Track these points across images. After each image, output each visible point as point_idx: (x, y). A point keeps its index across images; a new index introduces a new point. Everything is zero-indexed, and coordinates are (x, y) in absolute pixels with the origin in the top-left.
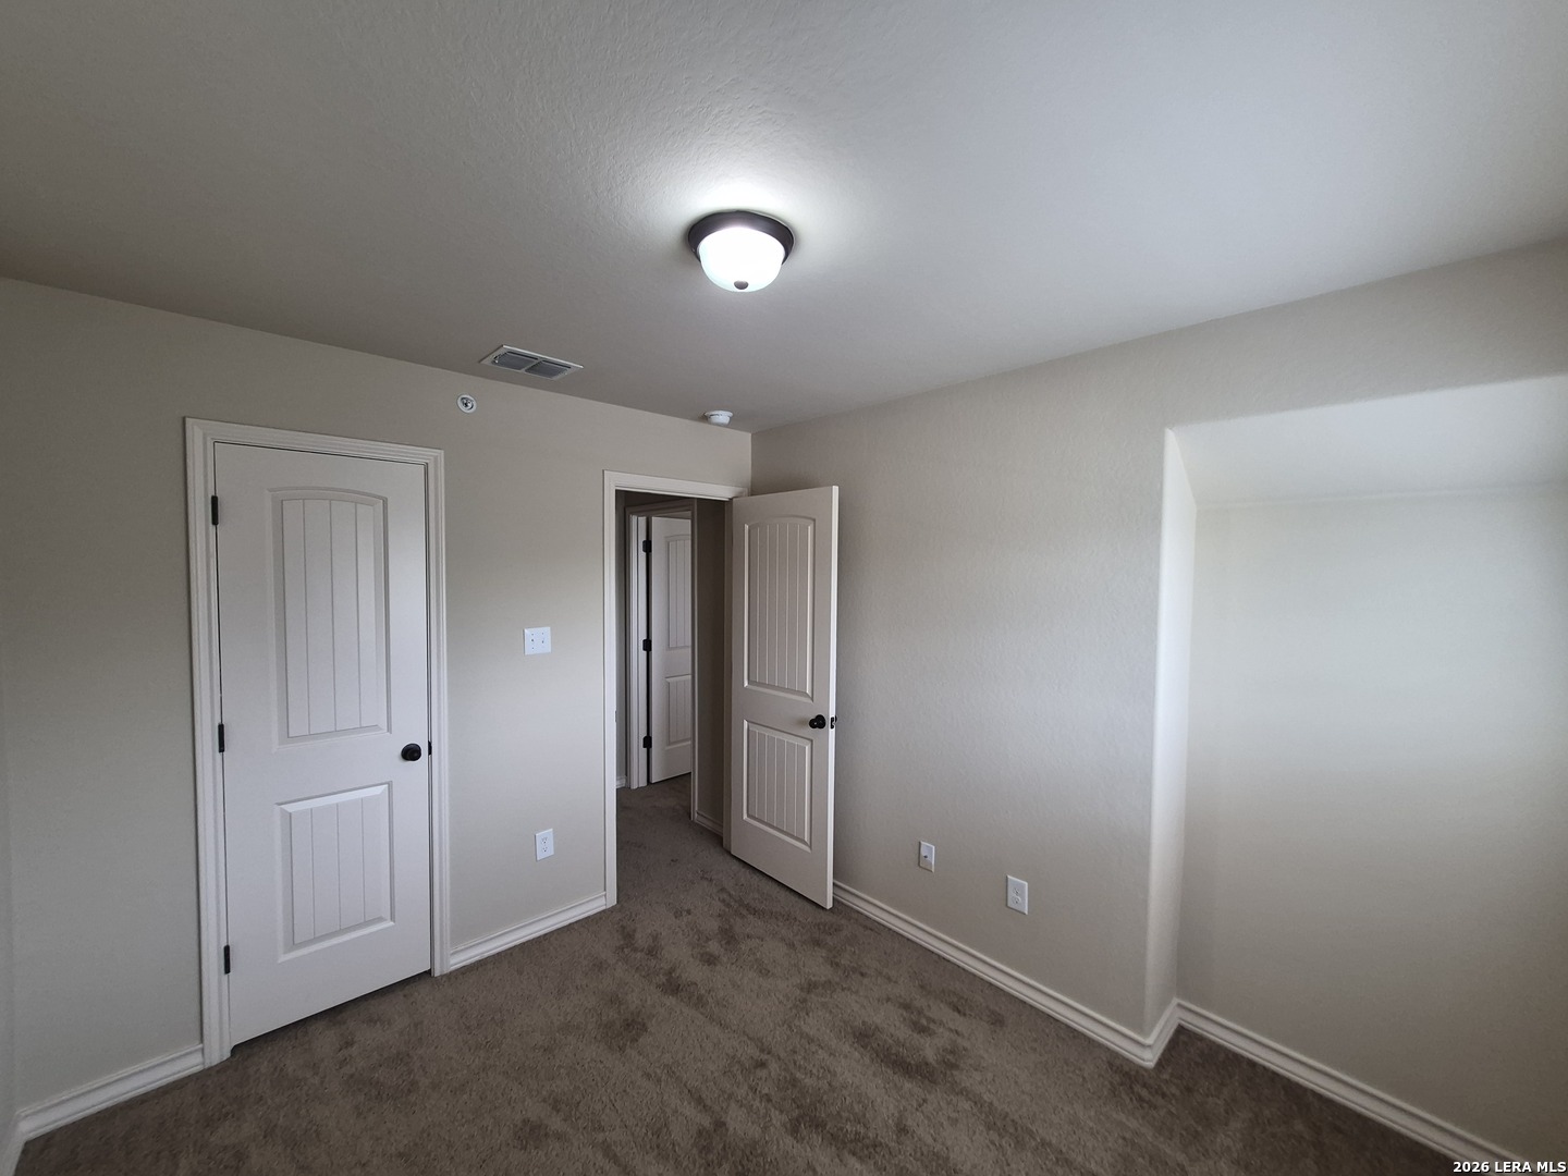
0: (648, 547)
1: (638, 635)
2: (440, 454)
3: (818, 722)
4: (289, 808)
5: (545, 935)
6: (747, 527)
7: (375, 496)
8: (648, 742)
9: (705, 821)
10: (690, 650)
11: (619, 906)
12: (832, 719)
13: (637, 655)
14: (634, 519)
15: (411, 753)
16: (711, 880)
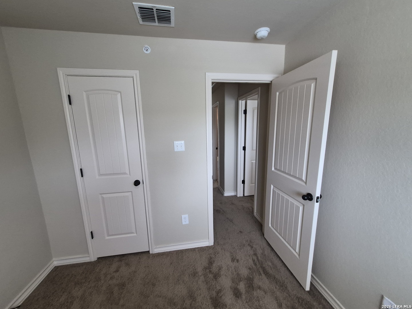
0: (245, 112)
1: (241, 145)
2: (137, 72)
3: (309, 197)
4: (104, 196)
5: (186, 249)
6: (278, 93)
7: (117, 91)
8: (243, 182)
9: (258, 217)
10: (255, 151)
11: (214, 246)
12: (318, 198)
13: (241, 152)
14: (240, 102)
15: (137, 183)
16: (252, 247)
